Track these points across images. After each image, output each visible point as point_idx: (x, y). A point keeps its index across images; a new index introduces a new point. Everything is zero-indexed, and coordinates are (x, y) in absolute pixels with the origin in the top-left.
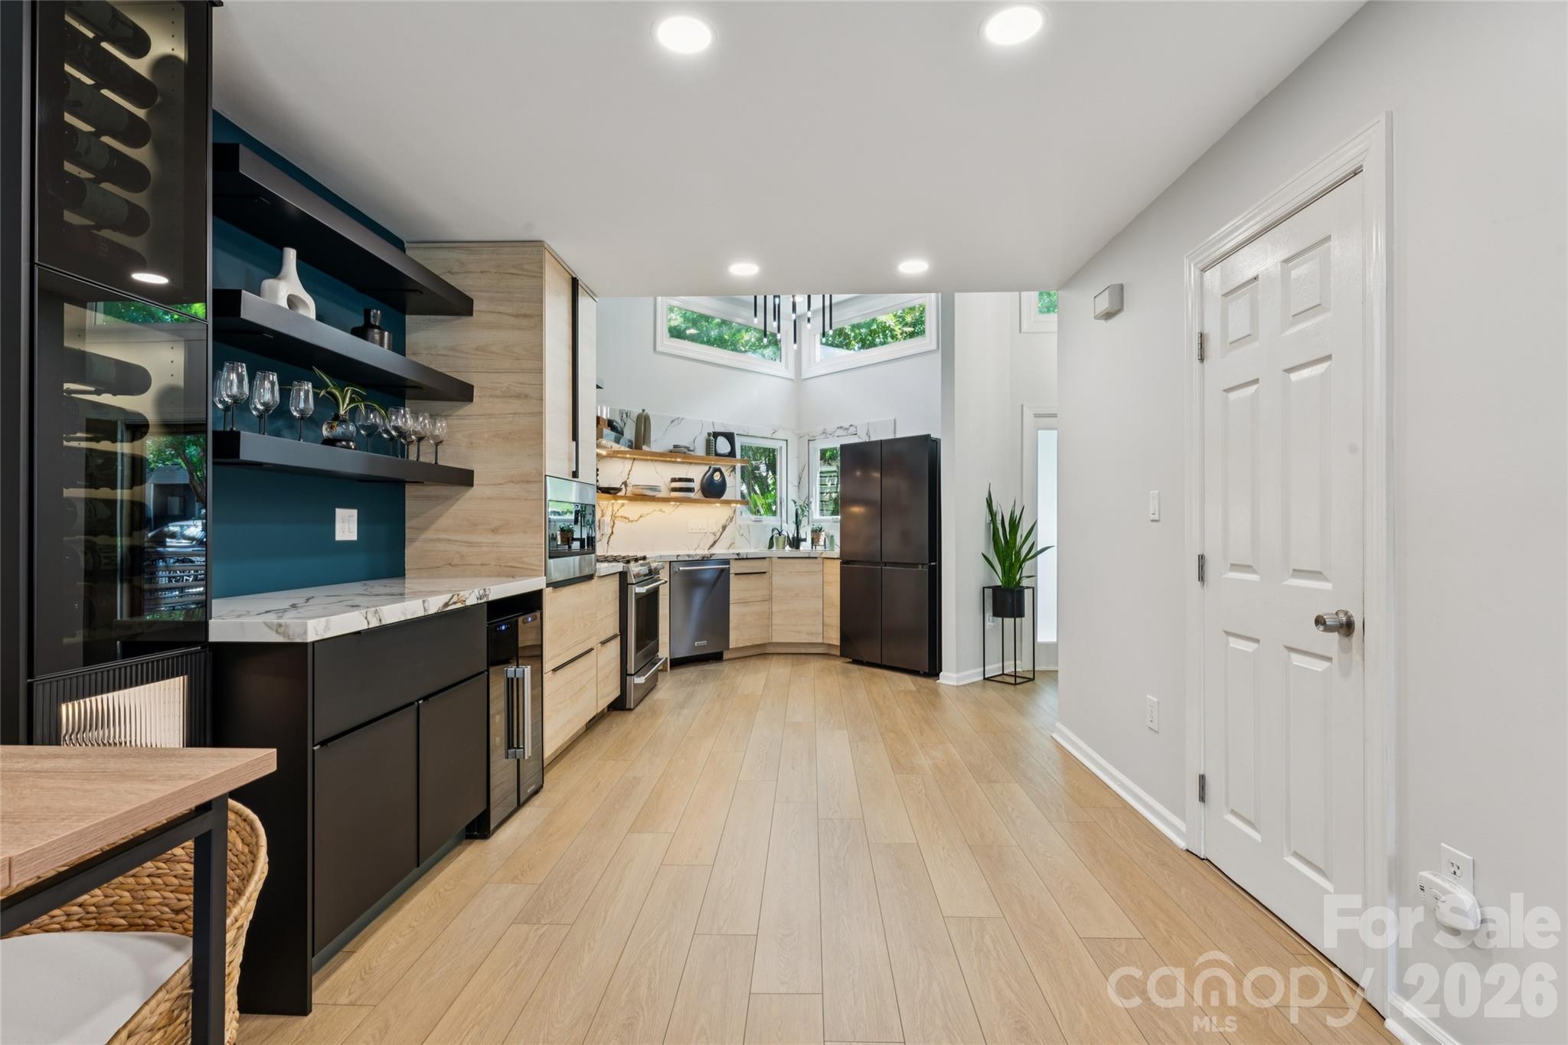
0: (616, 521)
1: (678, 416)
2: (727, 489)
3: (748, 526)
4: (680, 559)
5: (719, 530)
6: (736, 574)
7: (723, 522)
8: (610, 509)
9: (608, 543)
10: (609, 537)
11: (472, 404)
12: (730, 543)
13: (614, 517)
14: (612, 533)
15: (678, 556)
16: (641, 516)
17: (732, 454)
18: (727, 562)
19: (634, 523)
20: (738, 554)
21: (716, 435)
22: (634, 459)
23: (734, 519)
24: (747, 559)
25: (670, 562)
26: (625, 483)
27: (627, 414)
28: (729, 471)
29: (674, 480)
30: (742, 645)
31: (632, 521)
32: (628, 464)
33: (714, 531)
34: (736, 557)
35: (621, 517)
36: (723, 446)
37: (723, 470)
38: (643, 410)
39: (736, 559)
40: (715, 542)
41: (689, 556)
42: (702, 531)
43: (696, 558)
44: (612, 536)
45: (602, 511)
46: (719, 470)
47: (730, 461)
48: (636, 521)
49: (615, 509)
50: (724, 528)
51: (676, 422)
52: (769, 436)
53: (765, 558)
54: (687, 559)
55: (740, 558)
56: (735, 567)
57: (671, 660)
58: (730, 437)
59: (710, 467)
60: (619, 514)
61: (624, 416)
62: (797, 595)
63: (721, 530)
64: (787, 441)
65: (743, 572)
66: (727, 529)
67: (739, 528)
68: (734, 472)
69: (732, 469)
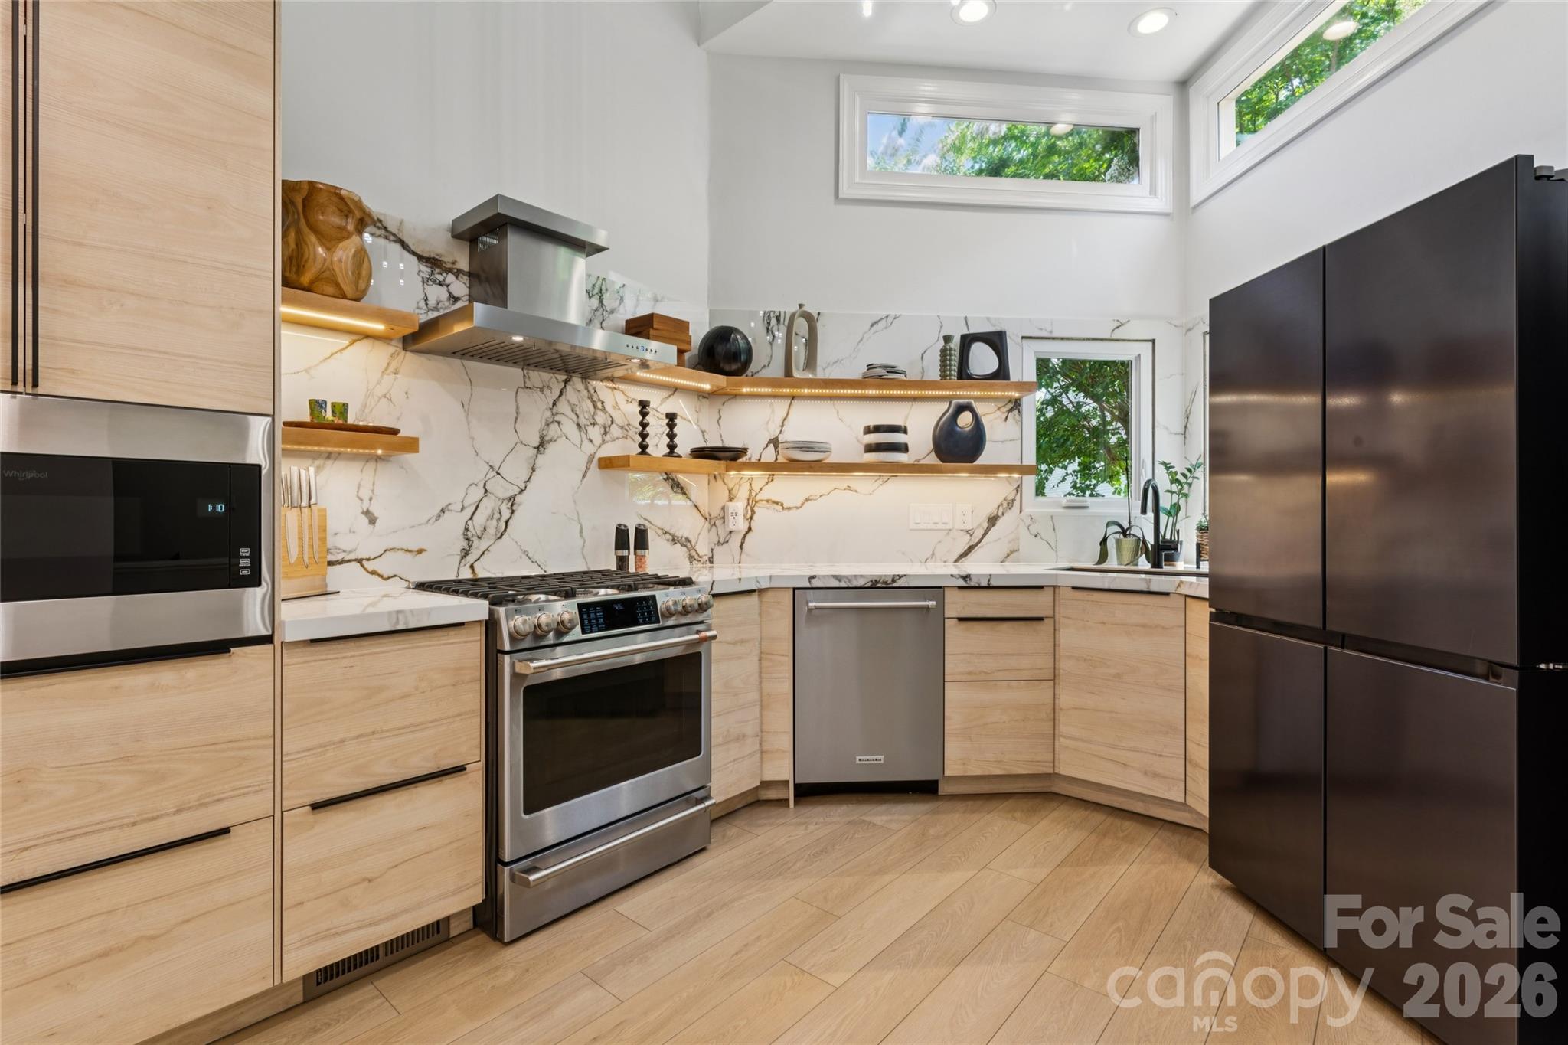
0: (756, 509)
1: (884, 314)
2: (987, 443)
3: (1052, 517)
4: (816, 583)
5: (979, 526)
6: (961, 619)
7: (990, 509)
8: (746, 487)
9: (741, 547)
10: (744, 537)
12: (1006, 551)
13: (752, 503)
14: (750, 529)
15: (813, 577)
16: (807, 500)
17: (1001, 373)
18: (937, 591)
19: (791, 511)
20: (966, 578)
21: (967, 341)
22: (793, 398)
23: (1017, 504)
24: (989, 587)
25: (795, 589)
26: (775, 442)
27: (778, 319)
28: (1005, 409)
29: (868, 430)
30: (978, 772)
31: (790, 508)
32: (780, 407)
33: (968, 527)
34: (962, 583)
35: (768, 501)
36: (983, 359)
37: (980, 408)
38: (801, 306)
39: (960, 588)
40: (971, 548)
41: (838, 578)
42: (941, 526)
43: (855, 584)
44: (750, 534)
45: (730, 491)
46: (968, 407)
47: (999, 391)
48: (798, 508)
49: (756, 487)
50: (993, 520)
51: (882, 324)
52: (1108, 337)
53: (1041, 587)
54: (836, 584)
55: (968, 585)
56: (957, 605)
57: (796, 786)
58: (996, 341)
59: (951, 403)
60: (758, 498)
61: (773, 321)
62: (1118, 676)
63: (985, 525)
64: (1153, 341)
65: (980, 615)
66: (1000, 523)
67: (1028, 522)
68: (1016, 412)
69: (1010, 405)
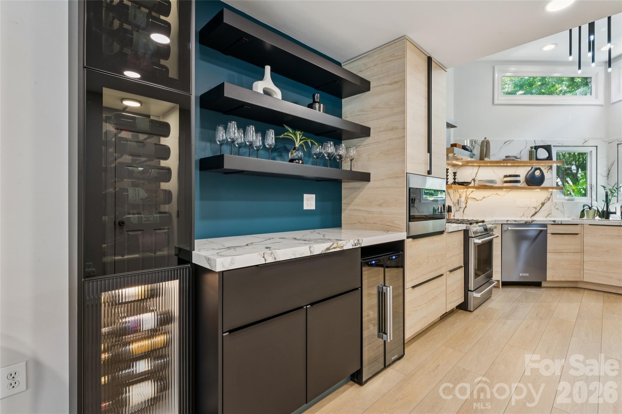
0: (468, 200)
1: (508, 139)
2: (545, 180)
3: (562, 203)
4: (509, 222)
5: (538, 206)
6: (552, 234)
7: (542, 200)
8: (465, 193)
9: (463, 212)
10: (464, 209)
11: (370, 137)
12: (547, 214)
13: (467, 198)
14: (466, 207)
15: (508, 221)
16: (484, 198)
17: (550, 158)
18: (545, 225)
19: (479, 201)
20: (554, 221)
21: (536, 148)
22: (480, 166)
23: (551, 199)
24: (561, 224)
25: (502, 224)
26: (474, 180)
27: (475, 142)
28: (547, 169)
29: (506, 176)
30: (557, 280)
31: (478, 200)
32: (475, 169)
33: (535, 206)
34: (553, 223)
35: (471, 198)
36: (542, 154)
37: (542, 169)
38: (485, 138)
39: (552, 224)
40: (536, 213)
41: (515, 221)
42: (526, 206)
43: (520, 223)
44: (466, 208)
45: (460, 195)
46: (539, 169)
47: (548, 163)
48: (481, 200)
49: (468, 194)
50: (543, 204)
51: (508, 143)
52: (582, 145)
53: (578, 224)
54: (515, 223)
55: (555, 224)
56: (551, 229)
57: (502, 282)
58: (548, 148)
59: (532, 168)
60: (468, 197)
61: (474, 143)
62: (608, 251)
63: (541, 206)
64: (596, 147)
65: (558, 233)
66: (545, 205)
67: (555, 205)
68: (551, 170)
69: (549, 168)
